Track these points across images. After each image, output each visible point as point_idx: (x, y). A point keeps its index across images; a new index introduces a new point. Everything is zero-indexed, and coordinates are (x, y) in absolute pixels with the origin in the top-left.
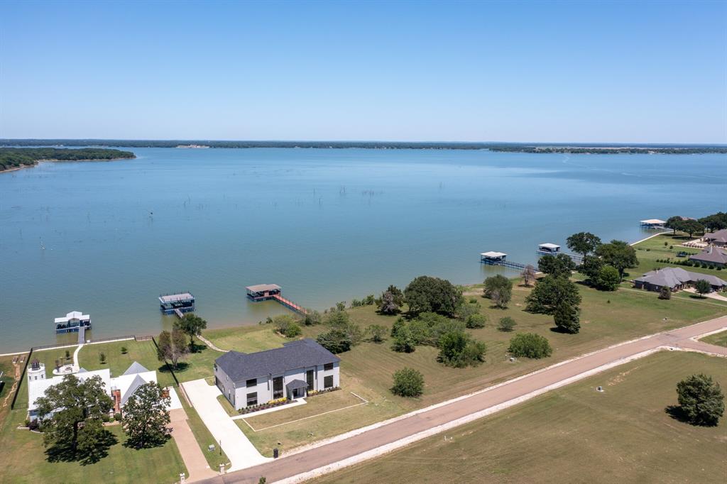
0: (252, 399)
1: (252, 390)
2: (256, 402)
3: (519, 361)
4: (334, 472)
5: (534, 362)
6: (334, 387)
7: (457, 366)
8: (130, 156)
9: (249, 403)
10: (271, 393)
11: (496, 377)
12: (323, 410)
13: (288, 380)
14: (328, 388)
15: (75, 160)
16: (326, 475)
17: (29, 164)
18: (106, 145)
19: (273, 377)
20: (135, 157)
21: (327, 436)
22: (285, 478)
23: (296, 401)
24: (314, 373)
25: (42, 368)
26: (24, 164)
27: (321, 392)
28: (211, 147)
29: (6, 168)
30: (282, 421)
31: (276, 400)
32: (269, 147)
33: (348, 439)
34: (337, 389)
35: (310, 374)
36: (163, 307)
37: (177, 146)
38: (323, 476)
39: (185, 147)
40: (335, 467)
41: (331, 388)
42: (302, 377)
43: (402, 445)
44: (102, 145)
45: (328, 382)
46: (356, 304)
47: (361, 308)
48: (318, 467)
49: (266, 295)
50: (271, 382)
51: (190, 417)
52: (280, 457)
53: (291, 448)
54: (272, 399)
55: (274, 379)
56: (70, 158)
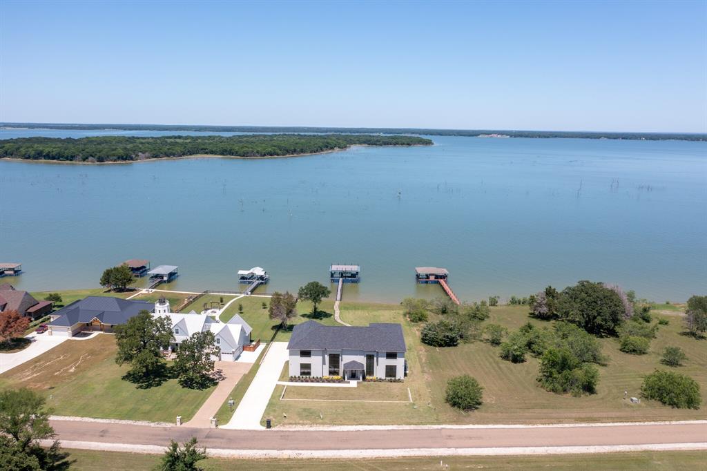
0: (306, 369)
1: (305, 360)
2: (309, 373)
3: (643, 404)
4: (302, 459)
5: (667, 410)
6: (397, 378)
7: (553, 390)
8: (428, 143)
9: (302, 374)
10: (327, 368)
11: (589, 415)
12: (364, 398)
13: (346, 359)
14: (389, 378)
15: (381, 145)
16: (292, 460)
17: (343, 147)
18: (417, 133)
19: (328, 353)
20: (433, 144)
21: (333, 423)
22: (255, 449)
23: (349, 382)
24: (375, 358)
25: (167, 304)
26: (339, 147)
27: (381, 380)
28: (511, 136)
29: (322, 150)
30: (317, 396)
31: (331, 377)
32: (572, 137)
33: (348, 431)
34: (399, 381)
35: (370, 358)
36: (332, 275)
37: (479, 135)
38: (289, 459)
39: (486, 136)
40: (306, 454)
41: (393, 378)
42: (362, 360)
43: (391, 456)
44: (414, 133)
45: (391, 371)
46: (514, 302)
47: (518, 307)
48: (291, 449)
49: (432, 278)
50: (327, 358)
51: (250, 372)
52: (272, 429)
53: (291, 424)
54: (326, 375)
55: (330, 355)
56: (378, 143)
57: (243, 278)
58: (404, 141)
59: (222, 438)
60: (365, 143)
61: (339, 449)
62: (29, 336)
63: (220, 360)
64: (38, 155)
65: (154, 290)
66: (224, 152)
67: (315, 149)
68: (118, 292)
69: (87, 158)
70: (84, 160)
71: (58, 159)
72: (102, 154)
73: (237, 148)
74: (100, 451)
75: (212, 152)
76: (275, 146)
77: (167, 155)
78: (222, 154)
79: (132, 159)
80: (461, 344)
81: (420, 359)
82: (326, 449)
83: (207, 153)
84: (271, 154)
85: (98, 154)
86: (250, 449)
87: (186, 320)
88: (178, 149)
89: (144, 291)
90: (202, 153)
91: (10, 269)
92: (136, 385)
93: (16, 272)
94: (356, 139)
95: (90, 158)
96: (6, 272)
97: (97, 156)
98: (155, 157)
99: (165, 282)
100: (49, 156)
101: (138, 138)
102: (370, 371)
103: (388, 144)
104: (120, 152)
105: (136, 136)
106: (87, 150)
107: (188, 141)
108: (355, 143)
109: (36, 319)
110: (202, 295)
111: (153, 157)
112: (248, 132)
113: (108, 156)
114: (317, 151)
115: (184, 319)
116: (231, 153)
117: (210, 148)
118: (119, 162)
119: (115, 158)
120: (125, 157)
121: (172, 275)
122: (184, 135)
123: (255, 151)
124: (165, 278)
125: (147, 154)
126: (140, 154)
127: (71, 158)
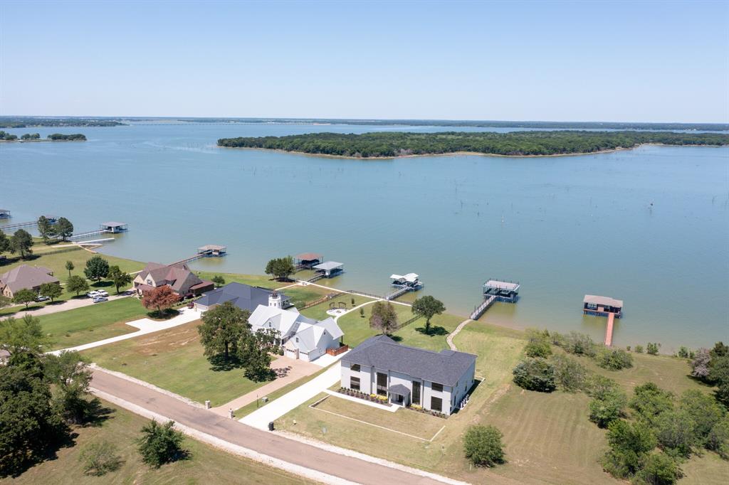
0: (355, 384)
1: (355, 374)
2: (358, 388)
4: (270, 467)
6: (443, 412)
9: (352, 386)
10: (375, 385)
12: (390, 425)
13: (394, 381)
14: (434, 411)
16: (262, 464)
17: (628, 147)
19: (377, 371)
21: (329, 442)
23: (391, 406)
24: (422, 387)
26: (623, 147)
27: (424, 411)
29: (598, 150)
30: (348, 411)
31: (378, 396)
34: (444, 416)
35: (416, 385)
36: (488, 291)
38: (260, 463)
40: (277, 463)
41: (438, 412)
42: (409, 385)
45: (436, 404)
48: (269, 455)
49: (601, 310)
50: (376, 376)
51: (311, 376)
52: (274, 432)
53: (293, 432)
54: (375, 393)
55: (379, 374)
56: (677, 142)
57: (396, 282)
58: (713, 140)
59: (227, 429)
60: (659, 141)
61: (308, 467)
62: (181, 309)
63: (298, 358)
64: (316, 150)
65: (309, 284)
66: (486, 150)
67: (590, 148)
68: (280, 281)
69: (354, 153)
70: (351, 155)
71: (331, 153)
72: (366, 150)
73: (499, 146)
74: (136, 414)
75: (475, 150)
76: (542, 145)
77: (429, 152)
78: (484, 152)
79: (394, 155)
80: (560, 391)
81: (492, 397)
82: (297, 464)
83: (469, 150)
84: (536, 153)
85: (364, 149)
86: (239, 445)
87: (282, 316)
88: (441, 146)
89: (300, 284)
90: (465, 151)
91: (215, 251)
92: (212, 366)
93: (220, 253)
94: (649, 137)
95: (357, 153)
96: (214, 253)
97: (362, 152)
98: (417, 154)
99: (326, 277)
100: (325, 151)
101: (414, 134)
102: (416, 399)
103: (690, 144)
104: (384, 148)
105: (411, 132)
106: (356, 146)
107: (460, 137)
108: (648, 142)
109: (197, 296)
110: (344, 294)
111: (415, 154)
112: (533, 127)
113: (372, 152)
114: (592, 150)
115: (280, 314)
116: (493, 151)
117: (473, 145)
118: (381, 158)
119: (378, 153)
120: (387, 153)
121: (335, 272)
122: (457, 131)
123: (518, 150)
124: (327, 274)
125: (409, 150)
126: (402, 150)
127: (341, 153)
